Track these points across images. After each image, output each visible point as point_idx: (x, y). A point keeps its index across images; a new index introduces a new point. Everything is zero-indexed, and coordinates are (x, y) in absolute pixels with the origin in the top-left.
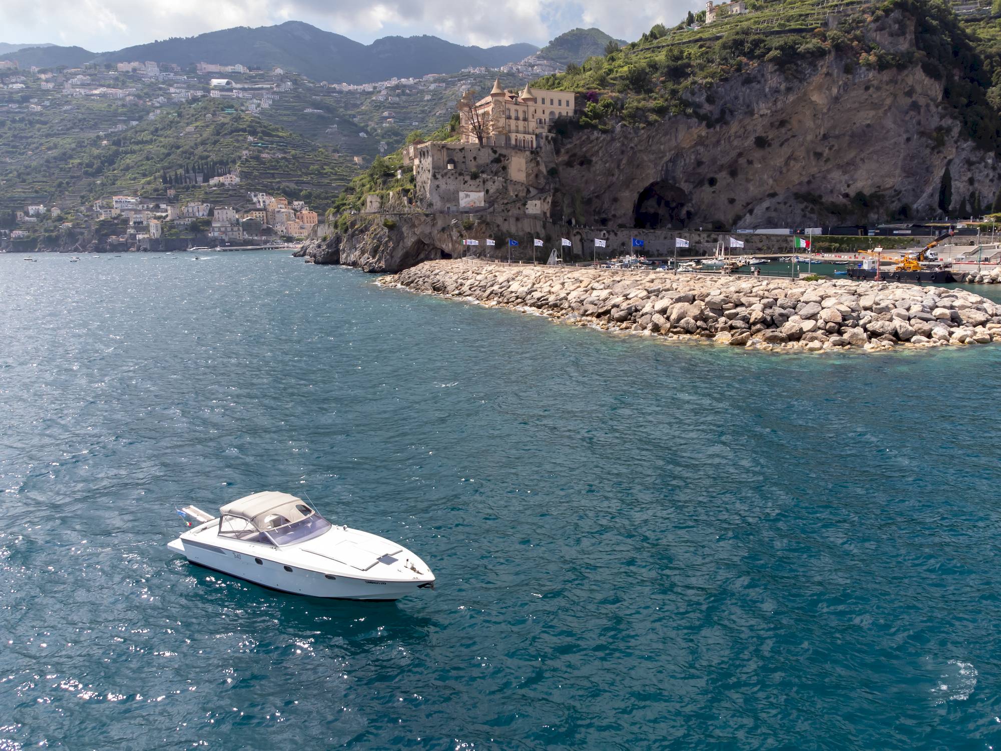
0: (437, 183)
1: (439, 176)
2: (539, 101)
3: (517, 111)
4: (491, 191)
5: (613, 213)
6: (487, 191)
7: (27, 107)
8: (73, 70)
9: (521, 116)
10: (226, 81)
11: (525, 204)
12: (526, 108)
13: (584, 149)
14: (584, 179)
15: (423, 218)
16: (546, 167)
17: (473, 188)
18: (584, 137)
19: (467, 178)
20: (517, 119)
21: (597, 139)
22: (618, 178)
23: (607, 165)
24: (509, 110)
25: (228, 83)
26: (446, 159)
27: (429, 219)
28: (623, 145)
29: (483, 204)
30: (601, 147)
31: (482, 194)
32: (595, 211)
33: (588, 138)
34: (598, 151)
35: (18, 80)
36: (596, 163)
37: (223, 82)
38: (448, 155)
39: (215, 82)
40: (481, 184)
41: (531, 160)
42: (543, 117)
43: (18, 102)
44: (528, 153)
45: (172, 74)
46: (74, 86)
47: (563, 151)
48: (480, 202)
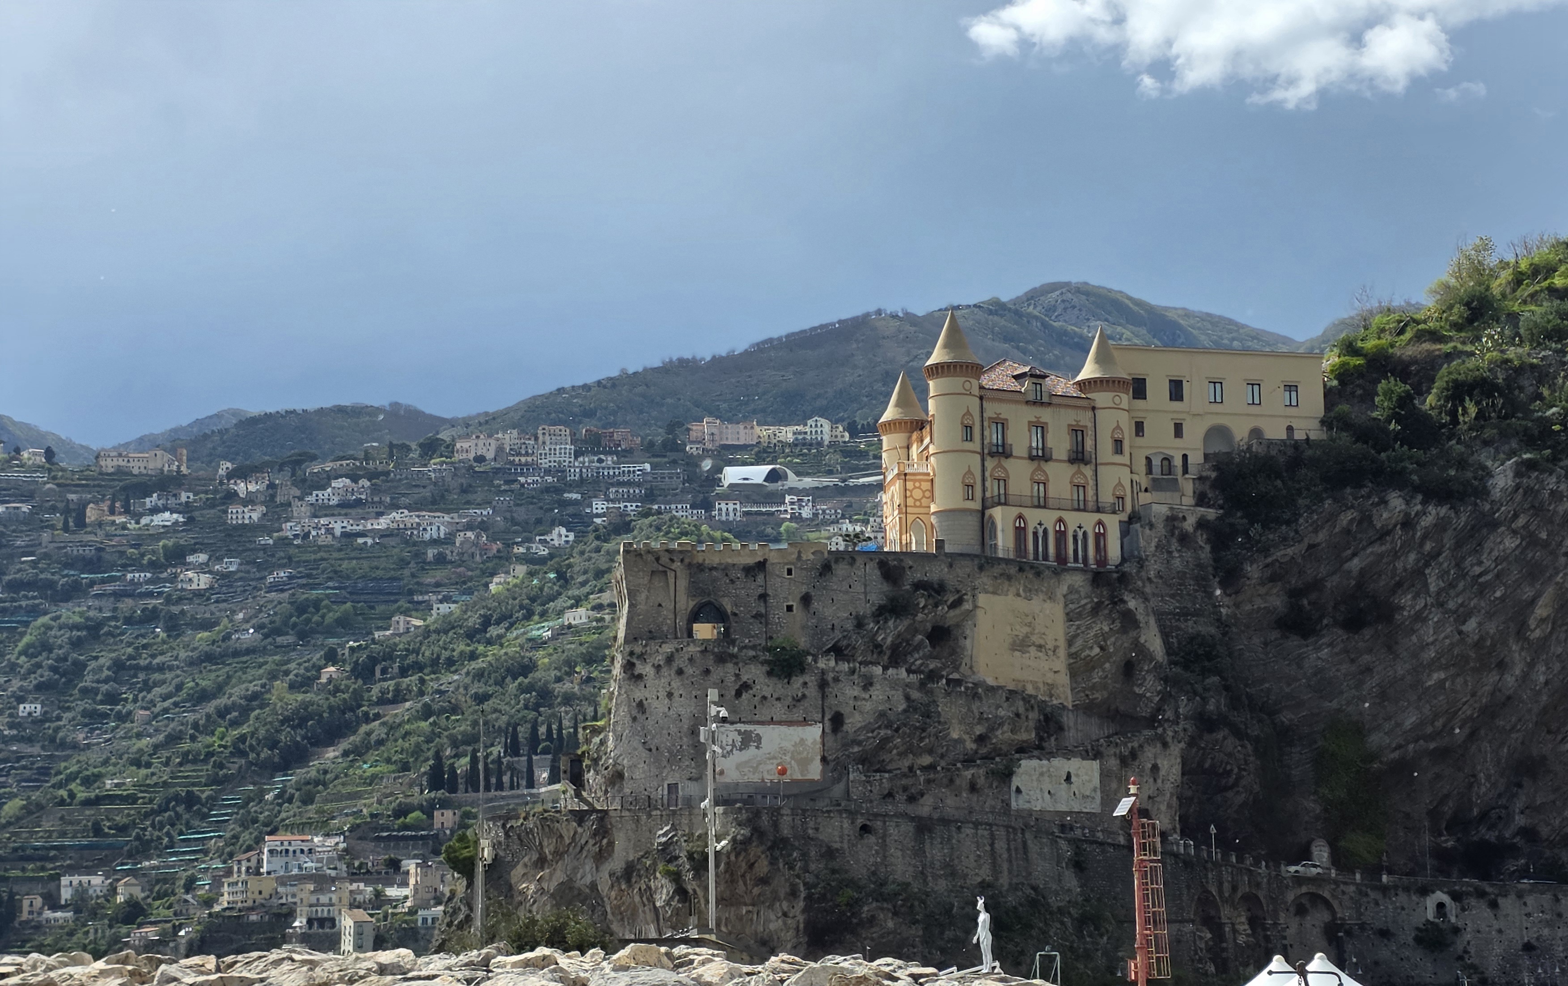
0: (639, 694)
1: (645, 669)
2: (1158, 390)
3: (1041, 427)
4: (853, 722)
5: (1520, 820)
6: (837, 721)
7: (174, 578)
8: (328, 466)
9: (1060, 445)
10: (767, 468)
11: (1007, 775)
12: (1084, 419)
13: (1355, 564)
14: (1371, 683)
15: (568, 829)
16: (1165, 635)
17: (778, 710)
18: (1346, 518)
19: (754, 673)
20: (1042, 456)
21: (1408, 523)
22: (1525, 677)
23: (1471, 625)
24: (1002, 424)
25: (773, 476)
26: (686, 604)
27: (585, 833)
28: (1531, 540)
29: (815, 771)
30: (1435, 555)
31: (814, 733)
32: (1434, 814)
33: (1365, 519)
34: (1419, 573)
35: (172, 501)
36: (1420, 617)
37: (758, 473)
38: (694, 589)
39: (732, 475)
40: (812, 691)
41: (1096, 610)
42: (1175, 450)
43: (153, 566)
44: (1078, 580)
45: (609, 460)
46: (319, 510)
47: (1253, 570)
48: (804, 763)
